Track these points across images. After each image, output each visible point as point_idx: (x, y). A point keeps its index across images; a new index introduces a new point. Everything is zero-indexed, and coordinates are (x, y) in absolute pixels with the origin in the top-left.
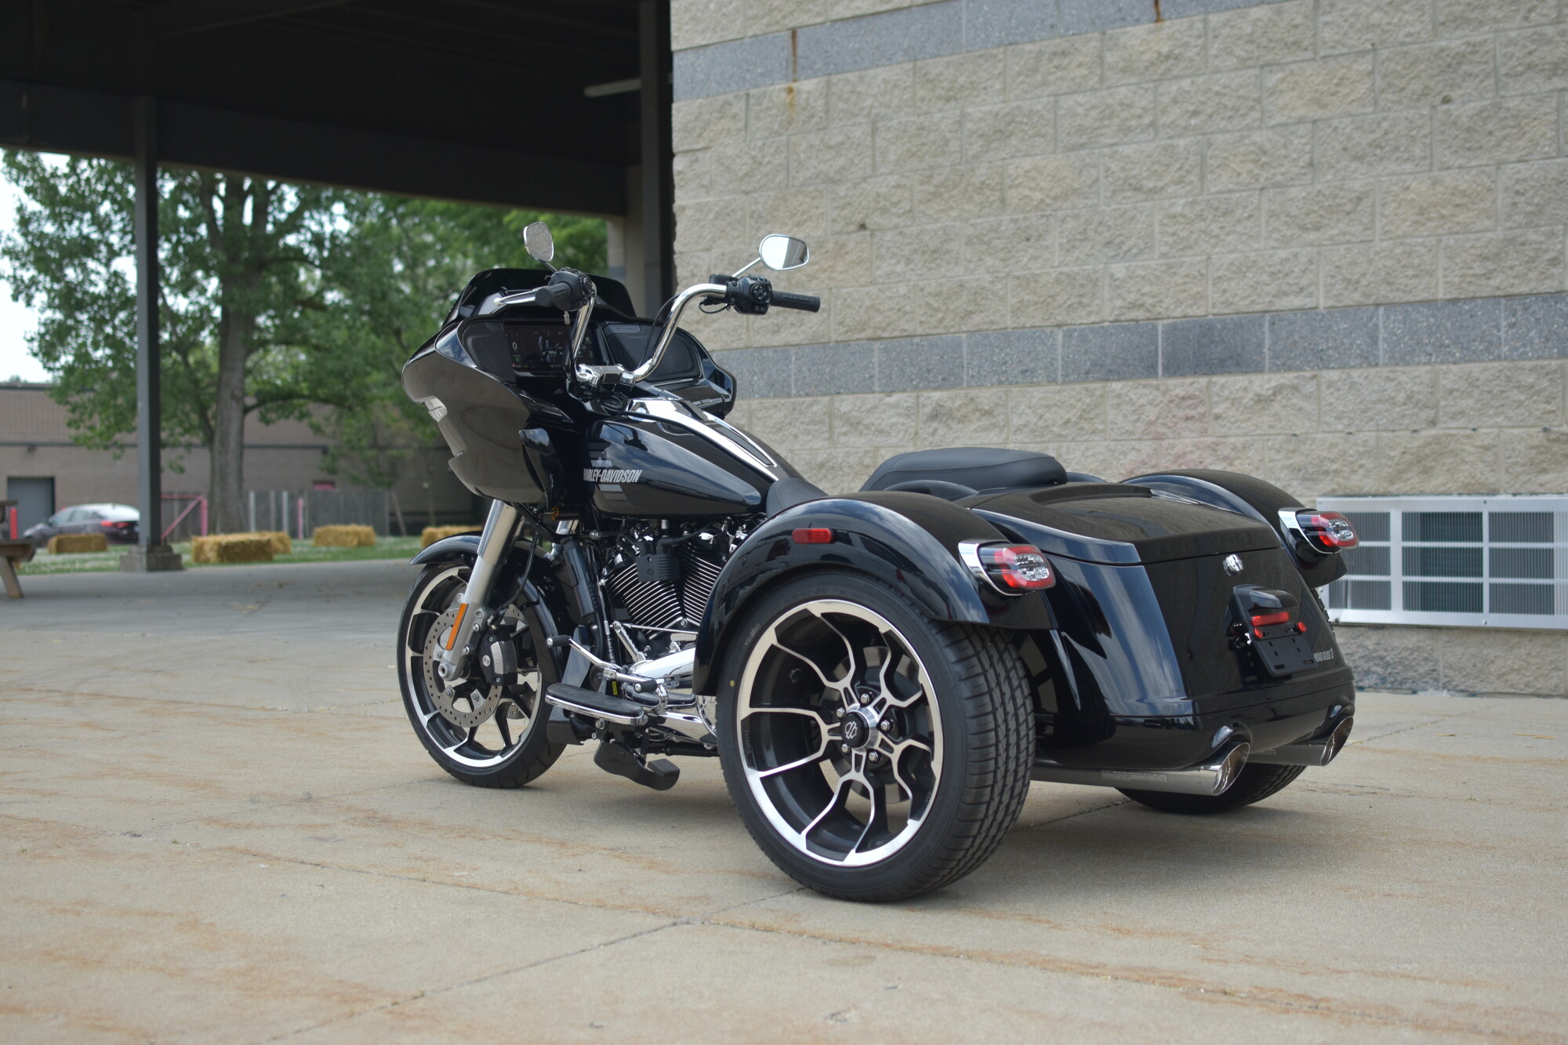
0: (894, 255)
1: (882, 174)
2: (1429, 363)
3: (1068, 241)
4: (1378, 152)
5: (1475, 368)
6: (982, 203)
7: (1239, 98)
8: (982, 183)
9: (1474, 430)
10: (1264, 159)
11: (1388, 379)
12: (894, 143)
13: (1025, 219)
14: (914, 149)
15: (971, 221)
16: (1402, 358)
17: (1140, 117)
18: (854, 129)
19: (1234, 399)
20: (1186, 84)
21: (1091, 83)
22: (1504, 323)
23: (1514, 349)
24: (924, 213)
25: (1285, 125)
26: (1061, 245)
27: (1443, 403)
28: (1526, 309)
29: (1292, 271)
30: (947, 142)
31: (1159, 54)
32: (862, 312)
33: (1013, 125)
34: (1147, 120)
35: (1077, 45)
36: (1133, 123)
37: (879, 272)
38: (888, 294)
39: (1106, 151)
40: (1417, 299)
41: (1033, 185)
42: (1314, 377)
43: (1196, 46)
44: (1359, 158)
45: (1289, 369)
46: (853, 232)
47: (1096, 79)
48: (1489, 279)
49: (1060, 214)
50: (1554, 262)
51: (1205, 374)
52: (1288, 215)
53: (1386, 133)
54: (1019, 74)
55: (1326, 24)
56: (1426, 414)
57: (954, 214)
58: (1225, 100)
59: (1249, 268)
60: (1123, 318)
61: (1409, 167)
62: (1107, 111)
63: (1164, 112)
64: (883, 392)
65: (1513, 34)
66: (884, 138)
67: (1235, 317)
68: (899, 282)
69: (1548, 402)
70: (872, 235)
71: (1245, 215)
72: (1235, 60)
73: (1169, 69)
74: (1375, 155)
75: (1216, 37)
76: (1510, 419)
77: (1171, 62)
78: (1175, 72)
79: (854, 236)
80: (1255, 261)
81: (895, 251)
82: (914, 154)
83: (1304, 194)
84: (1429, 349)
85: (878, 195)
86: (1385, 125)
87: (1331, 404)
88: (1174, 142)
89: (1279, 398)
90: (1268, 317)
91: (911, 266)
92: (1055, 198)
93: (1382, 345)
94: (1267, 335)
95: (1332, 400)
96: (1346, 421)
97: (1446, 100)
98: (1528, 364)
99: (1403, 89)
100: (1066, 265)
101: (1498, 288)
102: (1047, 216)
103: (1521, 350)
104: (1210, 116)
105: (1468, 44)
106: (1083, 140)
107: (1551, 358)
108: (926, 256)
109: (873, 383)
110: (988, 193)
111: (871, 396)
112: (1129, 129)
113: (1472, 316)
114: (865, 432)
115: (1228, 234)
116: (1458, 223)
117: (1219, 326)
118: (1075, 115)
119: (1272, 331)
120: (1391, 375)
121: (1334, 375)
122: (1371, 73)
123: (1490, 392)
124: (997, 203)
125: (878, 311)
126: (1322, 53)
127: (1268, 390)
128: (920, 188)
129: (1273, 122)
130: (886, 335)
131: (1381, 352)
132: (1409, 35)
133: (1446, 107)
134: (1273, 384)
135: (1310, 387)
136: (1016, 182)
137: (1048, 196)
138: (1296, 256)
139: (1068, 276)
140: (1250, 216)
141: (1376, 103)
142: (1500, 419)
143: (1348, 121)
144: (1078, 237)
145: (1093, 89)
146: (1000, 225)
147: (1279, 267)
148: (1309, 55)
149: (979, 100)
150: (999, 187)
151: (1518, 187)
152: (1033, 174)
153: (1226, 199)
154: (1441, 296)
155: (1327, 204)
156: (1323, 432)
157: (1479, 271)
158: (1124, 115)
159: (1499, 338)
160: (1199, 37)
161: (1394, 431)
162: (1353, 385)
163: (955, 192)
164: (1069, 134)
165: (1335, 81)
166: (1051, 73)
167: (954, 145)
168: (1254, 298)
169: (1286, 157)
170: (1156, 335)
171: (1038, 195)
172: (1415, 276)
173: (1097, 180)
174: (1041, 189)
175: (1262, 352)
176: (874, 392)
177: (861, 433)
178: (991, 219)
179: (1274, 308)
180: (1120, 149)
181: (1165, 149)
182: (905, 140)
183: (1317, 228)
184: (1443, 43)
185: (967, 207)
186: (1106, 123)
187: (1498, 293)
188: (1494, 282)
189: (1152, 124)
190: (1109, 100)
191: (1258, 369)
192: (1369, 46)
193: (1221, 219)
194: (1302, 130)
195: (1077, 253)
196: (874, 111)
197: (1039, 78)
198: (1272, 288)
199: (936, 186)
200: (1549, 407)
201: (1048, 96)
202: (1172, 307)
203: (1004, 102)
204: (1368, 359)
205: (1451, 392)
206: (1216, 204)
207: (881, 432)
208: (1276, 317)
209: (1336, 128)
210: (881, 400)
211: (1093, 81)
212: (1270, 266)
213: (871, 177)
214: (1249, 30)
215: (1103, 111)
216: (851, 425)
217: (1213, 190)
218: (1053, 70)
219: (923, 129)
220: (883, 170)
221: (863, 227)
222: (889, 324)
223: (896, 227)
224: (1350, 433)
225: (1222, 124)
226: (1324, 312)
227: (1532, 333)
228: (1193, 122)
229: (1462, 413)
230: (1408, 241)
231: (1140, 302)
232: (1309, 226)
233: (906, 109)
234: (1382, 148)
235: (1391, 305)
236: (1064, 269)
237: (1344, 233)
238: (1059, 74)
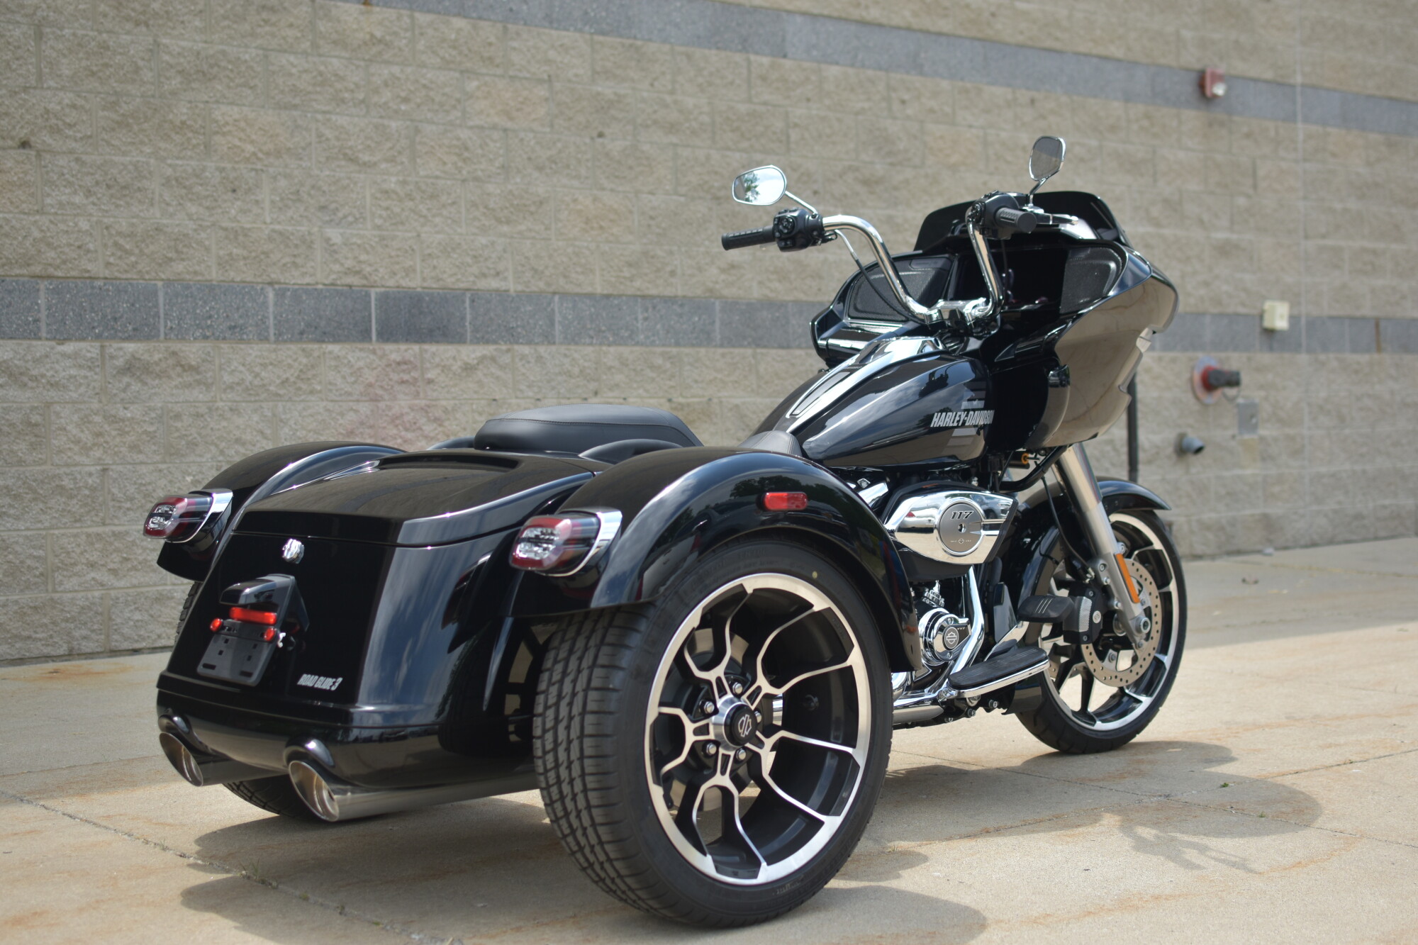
0: (70, 184)
1: (49, 88)
2: (591, 344)
3: (282, 199)
4: (553, 166)
5: (625, 351)
6: (182, 144)
7: (444, 94)
8: (183, 123)
9: (625, 399)
10: (466, 154)
11: (566, 356)
12: (65, 56)
13: (234, 169)
14: (95, 69)
15: (169, 161)
16: (573, 339)
17: (352, 91)
18: (11, 27)
19: (444, 366)
20: (396, 70)
21: (303, 46)
22: (640, 317)
23: (647, 337)
24: (108, 143)
25: (481, 128)
26: (273, 202)
27: (605, 377)
28: (654, 308)
29: (490, 257)
30: (137, 69)
31: (372, 36)
32: (28, 243)
33: (216, 69)
34: (361, 96)
35: (286, 4)
36: (347, 95)
37: (48, 201)
38: (62, 227)
39: (319, 117)
40: (585, 291)
41: (242, 135)
42: (508, 351)
43: (405, 38)
44: (540, 169)
45: (487, 342)
46: (10, 148)
47: (308, 44)
48: (632, 281)
49: (271, 170)
50: (673, 273)
51: (416, 342)
52: (486, 207)
53: (560, 152)
54: (225, 17)
55: (514, 49)
56: (593, 386)
57: (147, 150)
58: (432, 94)
59: (453, 249)
60: (339, 282)
61: (575, 183)
62: (319, 78)
63: (376, 91)
64: (54, 339)
65: (645, 94)
66: (52, 48)
67: (441, 291)
68: (78, 215)
69: (670, 380)
70: (39, 156)
71: (450, 201)
72: (439, 60)
73: (380, 53)
74: (551, 168)
75: (422, 34)
76: (647, 391)
77: (382, 46)
78: (386, 57)
79: (12, 152)
80: (459, 244)
81: (71, 179)
82: (93, 74)
83: (499, 191)
84: (591, 333)
85: (47, 111)
86: (559, 145)
87: (524, 374)
88: (386, 122)
89: (481, 367)
90: (468, 295)
91: (91, 199)
92: (268, 154)
93: (558, 327)
94: (468, 311)
95: (524, 371)
96: (536, 389)
97: (601, 135)
98: (659, 350)
99: (570, 119)
100: (279, 223)
101: (639, 289)
102: (256, 170)
103: (652, 338)
104: (419, 106)
105: (615, 94)
106: (297, 101)
107: (670, 345)
108: (113, 191)
109: (39, 329)
110: (190, 135)
111: (39, 343)
112: (343, 101)
113: (620, 310)
114: (30, 384)
115: (434, 216)
116: (612, 234)
117: (427, 299)
118: (291, 75)
119: (472, 307)
120: (567, 352)
121: (526, 350)
122: (547, 100)
123: (634, 370)
124: (202, 147)
125: (49, 245)
126: (511, 73)
127: (473, 359)
128: (101, 113)
129: (471, 123)
130: (60, 274)
131: (557, 333)
132: (576, 75)
133: (600, 140)
134: (478, 354)
135: (506, 359)
136: (225, 130)
137: (261, 150)
138: (493, 243)
139: (281, 233)
140: (454, 203)
141: (552, 126)
142: (641, 391)
143: (531, 135)
144: (290, 196)
145: (305, 53)
146: (204, 169)
147: (481, 252)
148: (499, 71)
149: (176, 33)
150: (202, 131)
151: (651, 213)
152: (242, 124)
153: (433, 184)
154: (599, 289)
155: (515, 202)
156: (517, 397)
157: (627, 274)
158: (338, 86)
159: (638, 328)
160: (406, 30)
161: (569, 399)
162: (539, 359)
163: (146, 126)
164: (282, 92)
165: (520, 99)
166: (260, 26)
167: (148, 75)
168: (459, 276)
169: (483, 156)
170: (370, 302)
171: (250, 148)
172: (583, 273)
173: (310, 144)
174: (252, 142)
175: (464, 326)
176: (40, 339)
177: (25, 385)
178: (193, 163)
179: (476, 288)
180: (334, 118)
181: (376, 127)
182: (81, 55)
183: (508, 222)
184: (600, 89)
185: (162, 145)
186: (318, 89)
187: (639, 293)
188: (638, 283)
189: (362, 101)
190: (322, 68)
191: (459, 339)
192: (545, 77)
193: (428, 202)
194: (496, 135)
195: (290, 213)
196: (39, 13)
197: (247, 27)
198: (475, 270)
199: (123, 115)
200: (672, 383)
201: (256, 48)
202: (386, 277)
203: (206, 42)
204: (548, 339)
205: (610, 368)
206: (424, 187)
207: (54, 385)
208: (476, 296)
209: (522, 140)
210: (52, 348)
211: (306, 45)
212: (472, 250)
213: (35, 88)
214: (453, 36)
215: (315, 77)
216: (11, 375)
217: (422, 173)
218: (262, 23)
219: (108, 48)
220: (52, 83)
221: (25, 144)
222: (64, 262)
223: (71, 152)
224: (538, 400)
225: (429, 115)
226: (514, 295)
227: (659, 326)
228: (403, 107)
229: (617, 385)
230: (577, 243)
231: (357, 269)
232: (503, 219)
233: (83, 21)
234: (556, 163)
235: (564, 295)
236: (278, 227)
237: (530, 230)
238: (267, 28)
